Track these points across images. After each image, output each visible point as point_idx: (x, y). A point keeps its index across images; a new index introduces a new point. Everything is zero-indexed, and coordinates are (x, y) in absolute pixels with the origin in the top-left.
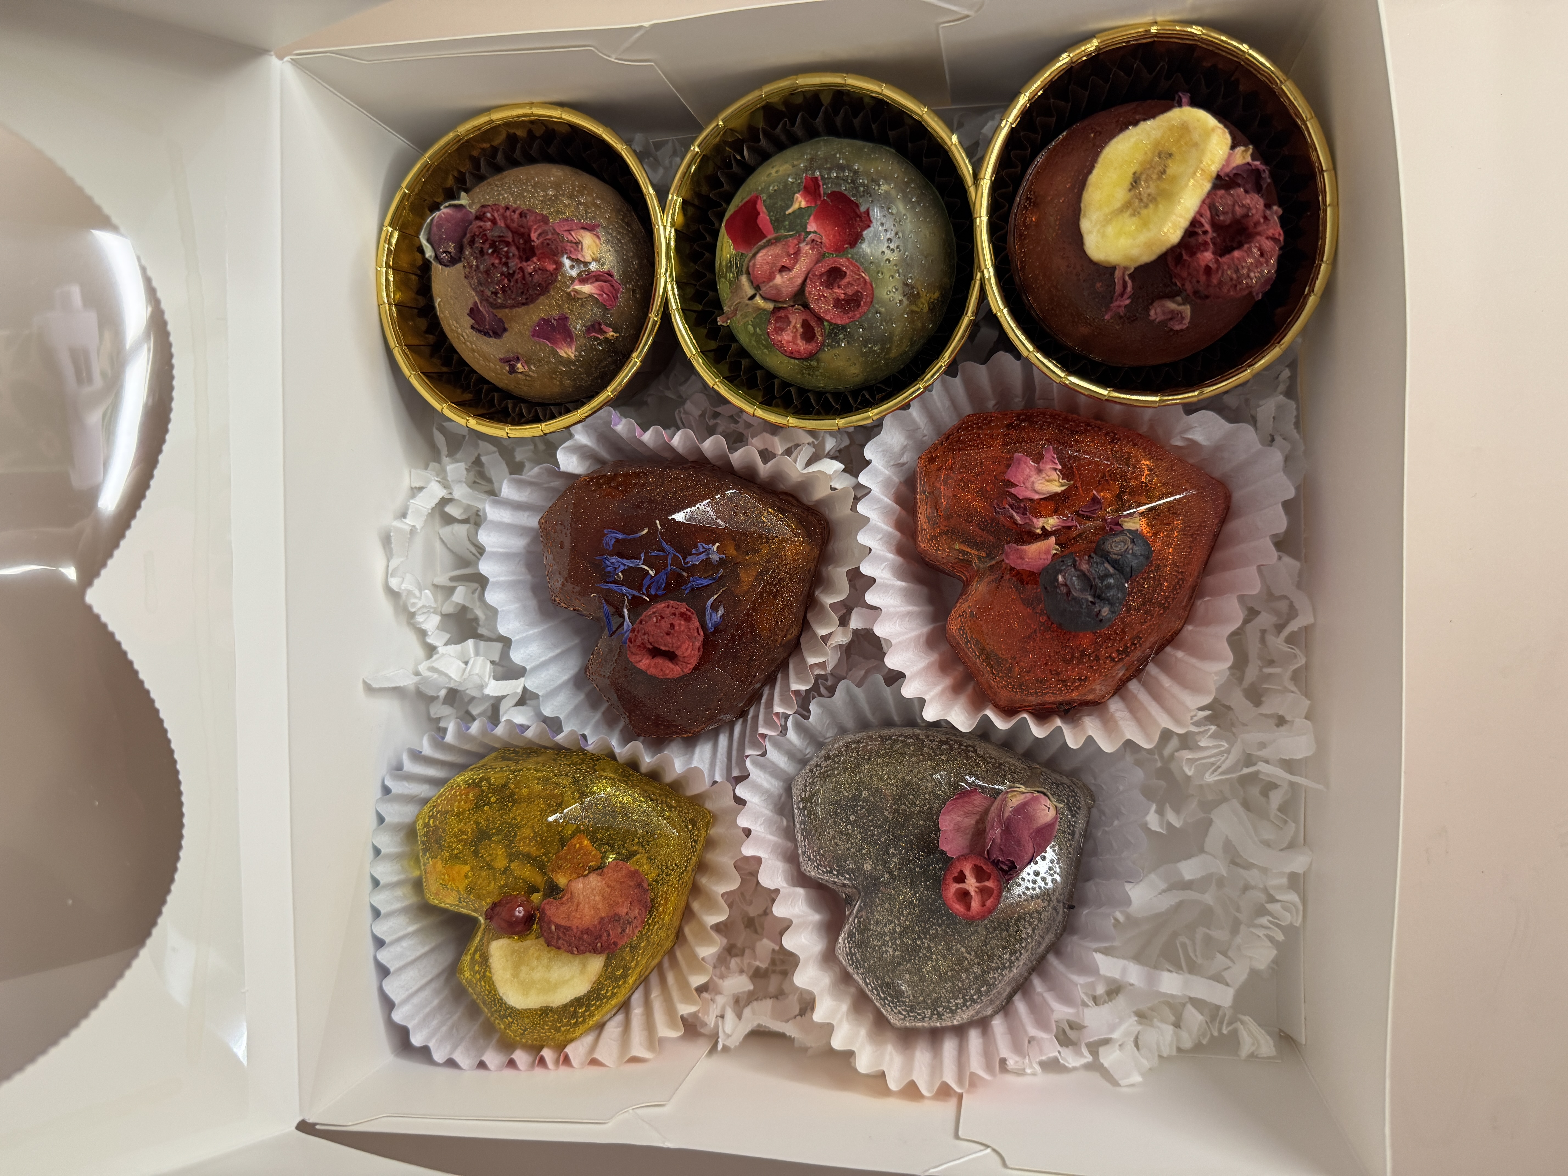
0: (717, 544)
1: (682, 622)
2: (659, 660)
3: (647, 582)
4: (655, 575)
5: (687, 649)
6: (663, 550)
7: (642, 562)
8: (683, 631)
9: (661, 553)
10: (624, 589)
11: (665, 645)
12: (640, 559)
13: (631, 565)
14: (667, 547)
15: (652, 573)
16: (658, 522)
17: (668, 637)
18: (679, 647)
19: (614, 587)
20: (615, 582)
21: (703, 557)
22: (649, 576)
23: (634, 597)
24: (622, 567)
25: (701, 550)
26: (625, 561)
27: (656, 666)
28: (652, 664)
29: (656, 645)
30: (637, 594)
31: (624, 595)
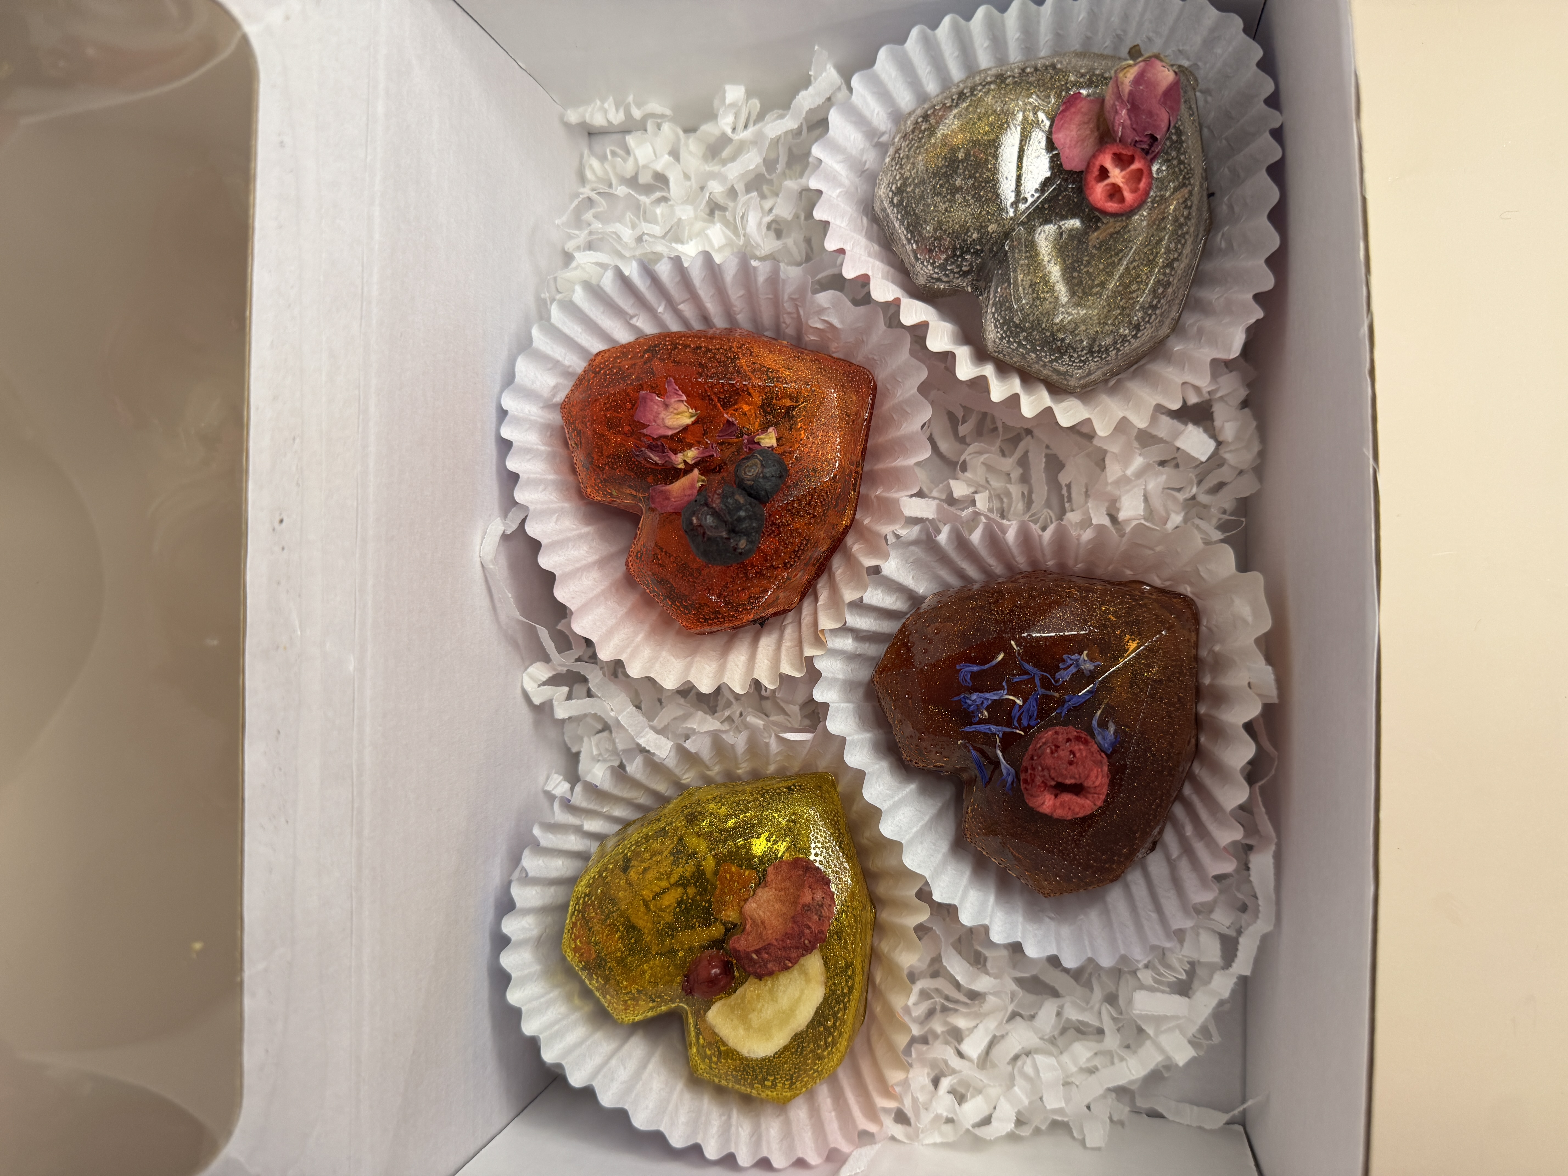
0: (1085, 652)
1: (1082, 747)
2: (1066, 797)
3: (1015, 713)
4: (1024, 703)
5: (1097, 777)
6: (1026, 673)
7: (1006, 692)
8: (1086, 757)
9: (1025, 677)
10: (993, 728)
11: (1073, 777)
12: (1002, 688)
13: (995, 698)
14: (1029, 667)
15: (1019, 702)
16: (1013, 643)
17: (1072, 767)
18: (1088, 776)
19: (982, 728)
20: (982, 722)
21: (1073, 670)
22: (1017, 708)
23: (1004, 733)
24: (986, 704)
25: (1070, 662)
26: (987, 695)
27: (1062, 805)
28: (1058, 804)
29: (1060, 780)
30: (1008, 730)
31: (995, 734)
